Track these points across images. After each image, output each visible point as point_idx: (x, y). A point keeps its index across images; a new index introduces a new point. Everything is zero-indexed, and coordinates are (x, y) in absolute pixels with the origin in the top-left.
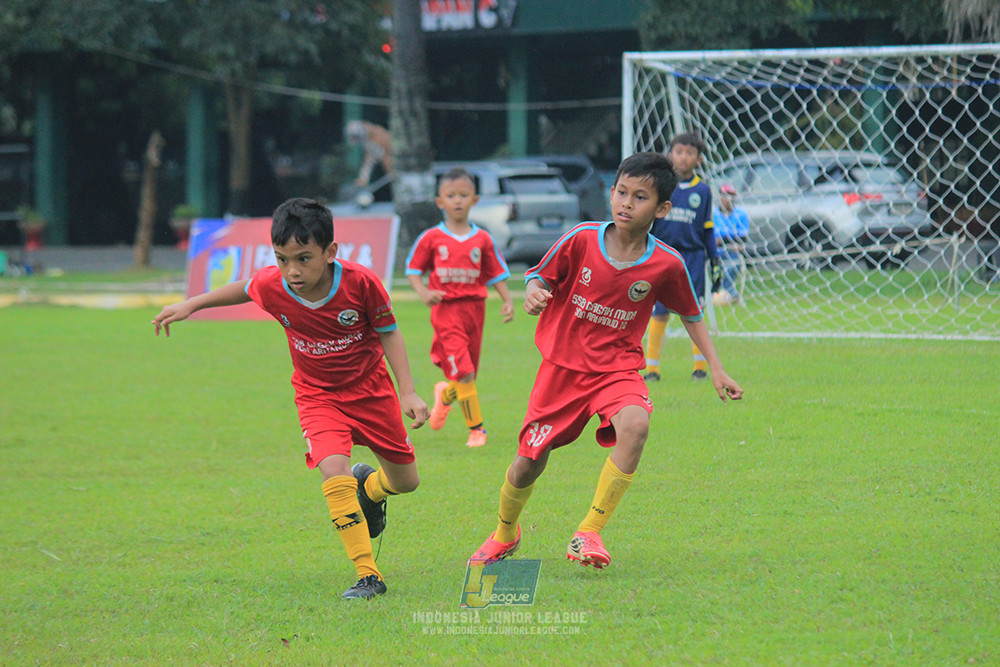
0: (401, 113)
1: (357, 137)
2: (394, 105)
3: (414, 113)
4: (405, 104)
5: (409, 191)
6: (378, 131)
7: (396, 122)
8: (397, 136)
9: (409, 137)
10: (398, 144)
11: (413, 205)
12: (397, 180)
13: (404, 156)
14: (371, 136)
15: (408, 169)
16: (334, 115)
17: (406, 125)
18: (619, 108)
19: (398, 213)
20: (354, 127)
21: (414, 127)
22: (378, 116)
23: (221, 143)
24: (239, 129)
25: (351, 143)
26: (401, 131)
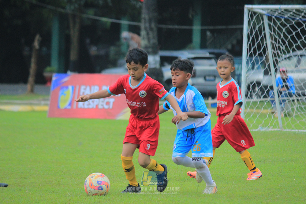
0: (145, 29)
1: (126, 39)
2: (142, 25)
3: (151, 29)
4: (147, 25)
6: (136, 36)
7: (143, 33)
8: (144, 38)
9: (149, 39)
10: (144, 42)
13: (146, 48)
14: (132, 38)
16: (116, 29)
17: (148, 34)
18: (242, 29)
20: (125, 34)
21: (151, 35)
22: (135, 30)
23: (66, 40)
24: (74, 34)
25: (123, 41)
26: (146, 37)
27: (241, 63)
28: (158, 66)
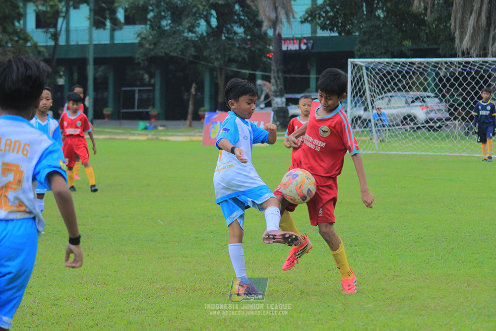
0: (274, 77)
1: (260, 85)
2: (272, 75)
3: (279, 78)
4: (276, 75)
5: (277, 103)
6: (267, 83)
7: (273, 81)
8: (273, 85)
9: (277, 86)
10: (273, 88)
11: (278, 108)
12: (274, 100)
13: (275, 92)
14: (265, 85)
15: (277, 96)
16: (252, 78)
17: (276, 81)
19: (273, 111)
20: (259, 82)
21: (279, 83)
22: (267, 79)
23: (215, 87)
24: (221, 81)
25: (258, 87)
26: (275, 83)
27: (346, 103)
28: (284, 105)
